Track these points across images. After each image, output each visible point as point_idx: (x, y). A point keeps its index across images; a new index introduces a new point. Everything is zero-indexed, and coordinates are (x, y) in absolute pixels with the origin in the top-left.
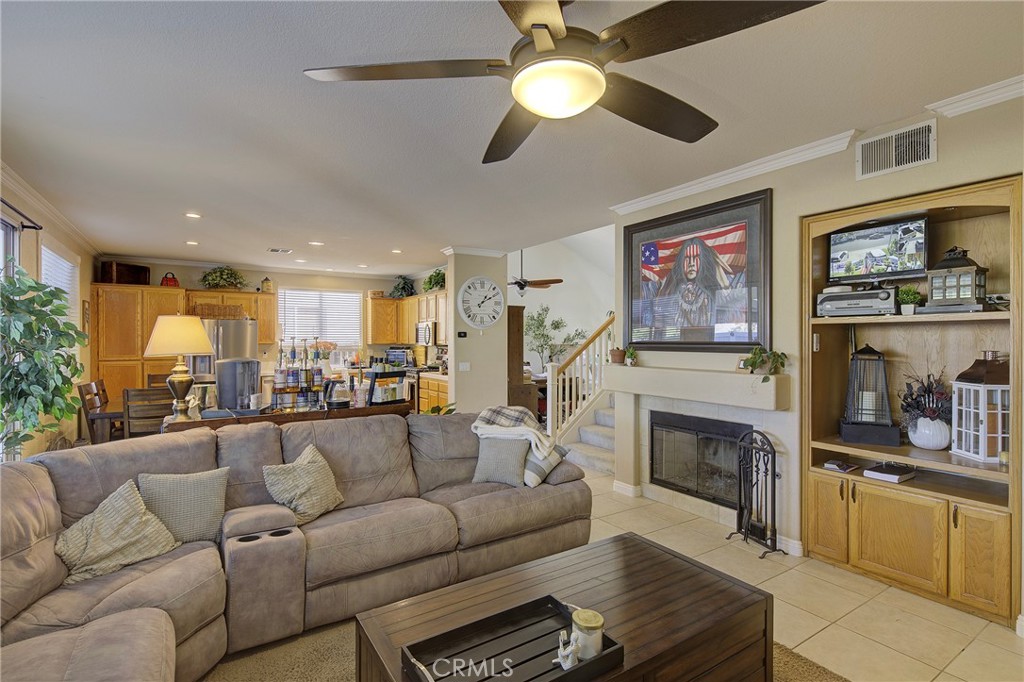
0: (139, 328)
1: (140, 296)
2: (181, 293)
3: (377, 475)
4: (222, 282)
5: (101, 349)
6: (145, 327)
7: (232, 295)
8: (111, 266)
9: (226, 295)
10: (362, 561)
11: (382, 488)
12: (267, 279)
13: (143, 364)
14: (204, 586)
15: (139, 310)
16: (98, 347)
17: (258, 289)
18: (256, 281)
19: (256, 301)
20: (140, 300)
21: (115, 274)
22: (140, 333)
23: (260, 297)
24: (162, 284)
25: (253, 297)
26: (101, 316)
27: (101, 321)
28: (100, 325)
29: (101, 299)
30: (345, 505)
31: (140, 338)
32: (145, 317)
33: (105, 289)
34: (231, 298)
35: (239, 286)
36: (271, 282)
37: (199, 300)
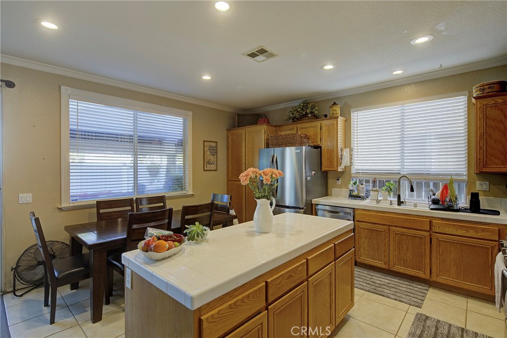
0: (244, 158)
1: (244, 135)
2: (263, 129)
4: (297, 115)
7: (304, 125)
9: (299, 126)
12: (335, 103)
15: (244, 145)
17: (326, 115)
19: (322, 128)
20: (244, 138)
21: (236, 121)
22: (244, 162)
25: (319, 124)
31: (244, 165)
35: (310, 115)
36: (339, 106)
37: (285, 132)
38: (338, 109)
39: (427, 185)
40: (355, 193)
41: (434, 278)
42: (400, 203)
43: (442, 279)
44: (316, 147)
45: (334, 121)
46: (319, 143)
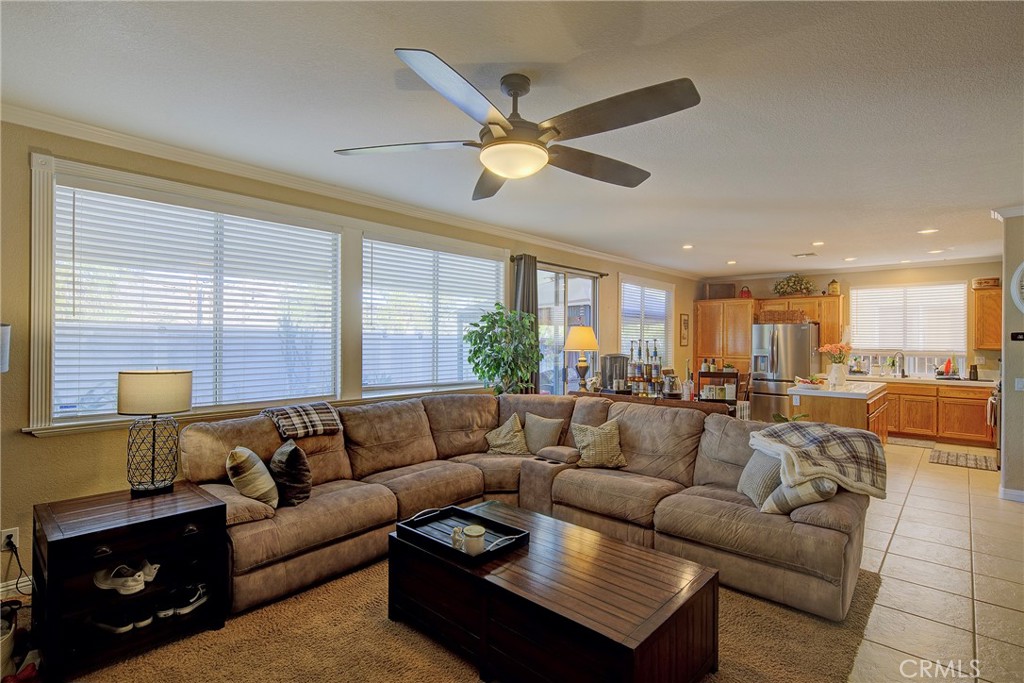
1: (722, 308)
2: (750, 303)
3: (654, 454)
4: (789, 290)
5: (699, 348)
7: (797, 301)
8: (705, 287)
9: (791, 301)
10: (578, 500)
11: (654, 465)
12: (834, 281)
13: (723, 361)
14: (504, 471)
15: (721, 319)
16: (697, 347)
17: (824, 293)
18: (822, 285)
19: (820, 305)
20: (722, 311)
21: (707, 292)
23: (824, 300)
24: (739, 297)
25: (817, 301)
26: (699, 324)
27: (699, 328)
28: (698, 331)
29: (699, 312)
30: (625, 469)
31: (721, 341)
32: (725, 324)
33: (701, 304)
34: (797, 304)
35: (804, 291)
36: (838, 284)
37: (769, 307)
38: (838, 287)
39: (930, 360)
40: (855, 369)
41: (941, 434)
42: (904, 376)
43: (947, 434)
44: (816, 324)
45: (836, 299)
46: (817, 320)
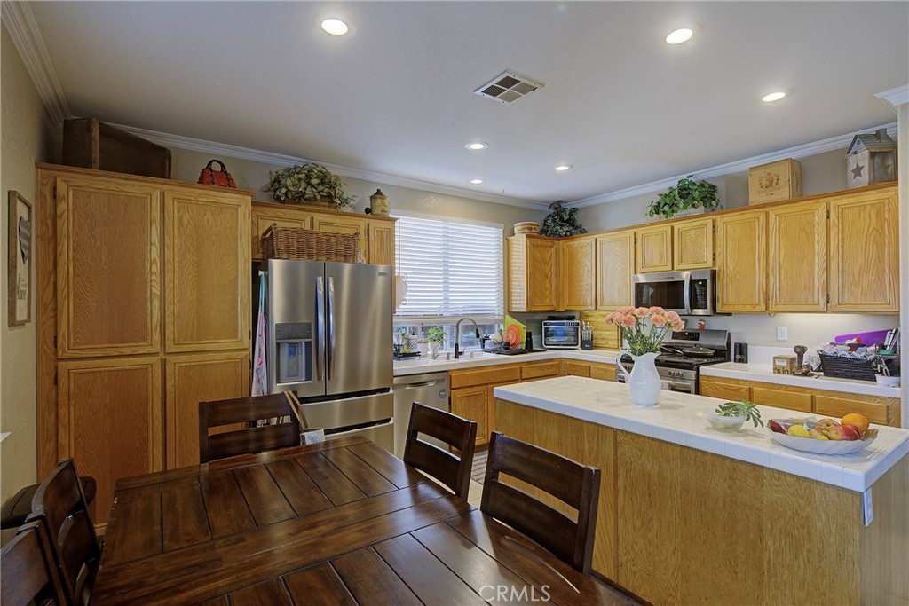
0: (156, 278)
1: (156, 204)
2: (243, 202)
5: (63, 329)
6: (169, 276)
8: (89, 130)
9: (316, 216)
12: (379, 192)
13: (164, 363)
15: (155, 237)
16: (56, 324)
17: (368, 210)
18: (363, 196)
19: (367, 231)
20: (157, 214)
21: (96, 147)
22: (156, 290)
23: (373, 224)
24: (201, 181)
25: (362, 223)
26: (63, 248)
27: (62, 260)
28: (62, 271)
29: (62, 207)
31: (156, 303)
32: (168, 255)
33: (72, 182)
35: (337, 201)
40: (405, 349)
42: (457, 355)
45: (389, 225)
